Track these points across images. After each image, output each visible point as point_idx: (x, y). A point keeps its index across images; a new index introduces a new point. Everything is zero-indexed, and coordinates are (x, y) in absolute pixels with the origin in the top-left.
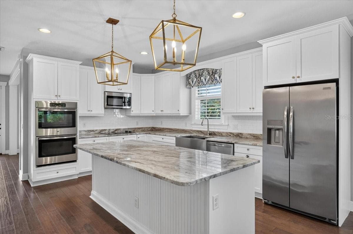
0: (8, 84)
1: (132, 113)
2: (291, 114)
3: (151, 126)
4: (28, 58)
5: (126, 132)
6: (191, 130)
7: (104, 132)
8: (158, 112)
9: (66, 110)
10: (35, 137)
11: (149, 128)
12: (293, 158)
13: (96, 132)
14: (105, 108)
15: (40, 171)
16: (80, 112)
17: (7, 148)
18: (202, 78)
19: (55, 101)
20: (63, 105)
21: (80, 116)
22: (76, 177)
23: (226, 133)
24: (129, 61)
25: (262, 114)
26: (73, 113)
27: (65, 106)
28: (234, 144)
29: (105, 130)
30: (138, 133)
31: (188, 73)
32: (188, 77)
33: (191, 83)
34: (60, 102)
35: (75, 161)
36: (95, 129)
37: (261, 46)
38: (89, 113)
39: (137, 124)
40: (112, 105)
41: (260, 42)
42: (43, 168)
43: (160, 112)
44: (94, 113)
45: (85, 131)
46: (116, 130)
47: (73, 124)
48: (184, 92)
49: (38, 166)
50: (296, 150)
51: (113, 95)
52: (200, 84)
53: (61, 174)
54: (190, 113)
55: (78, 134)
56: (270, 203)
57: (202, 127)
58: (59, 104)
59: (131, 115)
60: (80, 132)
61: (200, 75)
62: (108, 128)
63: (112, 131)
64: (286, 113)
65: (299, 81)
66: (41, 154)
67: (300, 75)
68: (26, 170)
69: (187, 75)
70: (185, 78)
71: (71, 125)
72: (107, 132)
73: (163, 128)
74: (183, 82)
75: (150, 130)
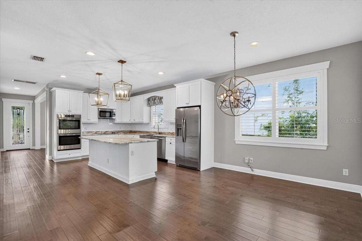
0: (34, 102)
1: (116, 121)
2: (184, 121)
3: (130, 130)
4: (53, 89)
5: (113, 133)
6: (151, 132)
7: (98, 133)
8: (132, 121)
9: (74, 119)
10: (57, 134)
11: (128, 131)
12: (185, 142)
13: (93, 133)
14: (98, 118)
15: (60, 153)
16: (83, 120)
17: (34, 144)
18: (156, 101)
19: (67, 114)
20: (73, 116)
21: (83, 123)
22: (81, 158)
23: (168, 132)
24: (107, 94)
25: (175, 122)
26: (78, 121)
27: (74, 117)
28: (165, 137)
29: (99, 132)
30: (119, 134)
31: (148, 97)
32: (149, 100)
33: (150, 104)
34: (71, 115)
35: (80, 149)
36: (93, 131)
37: (175, 87)
38: (88, 121)
39: (120, 129)
40: (106, 117)
41: (175, 85)
42: (61, 151)
43: (133, 121)
44: (92, 121)
45: (87, 132)
46: (106, 132)
47: (79, 127)
48: (146, 109)
49: (59, 150)
50: (187, 139)
51: (107, 111)
52: (155, 104)
53: (71, 156)
54: (150, 122)
55: (82, 133)
56: (178, 165)
57: (154, 129)
58: (69, 116)
59: (116, 123)
60: (83, 132)
61: (155, 99)
62: (101, 131)
63: (104, 132)
64: (183, 121)
65: (188, 105)
66: (60, 144)
67: (188, 103)
68: (51, 154)
69: (148, 98)
70: (147, 100)
71: (77, 128)
72: (100, 133)
73: (136, 131)
74: (146, 102)
75: (129, 133)
